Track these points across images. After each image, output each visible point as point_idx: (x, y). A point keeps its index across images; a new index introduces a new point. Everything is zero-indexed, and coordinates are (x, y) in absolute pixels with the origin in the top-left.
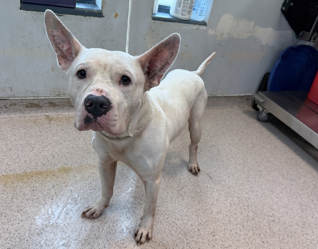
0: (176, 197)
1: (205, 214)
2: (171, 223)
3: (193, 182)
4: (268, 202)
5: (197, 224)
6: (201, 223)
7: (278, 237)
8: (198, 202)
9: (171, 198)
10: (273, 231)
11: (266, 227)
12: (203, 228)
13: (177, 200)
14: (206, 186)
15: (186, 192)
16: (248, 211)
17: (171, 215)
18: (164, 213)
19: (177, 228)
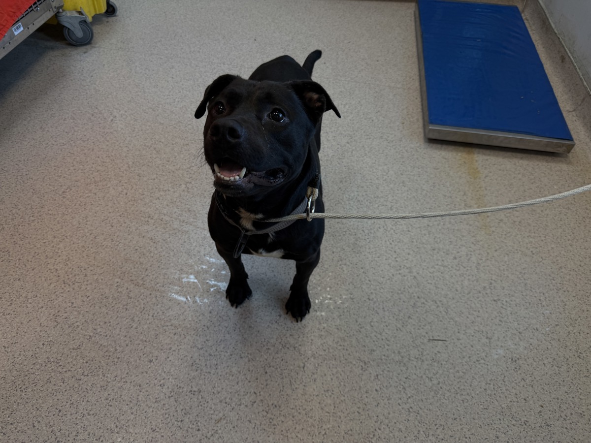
0: (397, 259)
1: (355, 275)
2: (355, 231)
3: (426, 303)
4: (344, 400)
5: (343, 257)
6: (341, 261)
7: (276, 346)
8: (381, 282)
9: (397, 253)
10: (288, 348)
11: (300, 344)
12: (334, 259)
13: (391, 257)
14: (412, 317)
15: (406, 278)
16: (338, 342)
17: (367, 237)
18: (372, 231)
19: (345, 232)
